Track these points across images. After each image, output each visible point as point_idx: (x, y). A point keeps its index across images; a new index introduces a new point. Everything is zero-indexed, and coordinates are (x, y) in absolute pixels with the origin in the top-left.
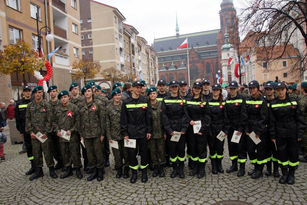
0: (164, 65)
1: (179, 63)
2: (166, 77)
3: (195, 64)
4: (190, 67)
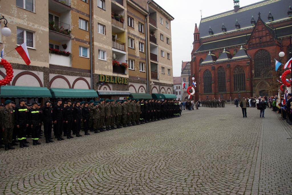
0: (211, 53)
1: (237, 49)
2: (212, 72)
4: (255, 54)
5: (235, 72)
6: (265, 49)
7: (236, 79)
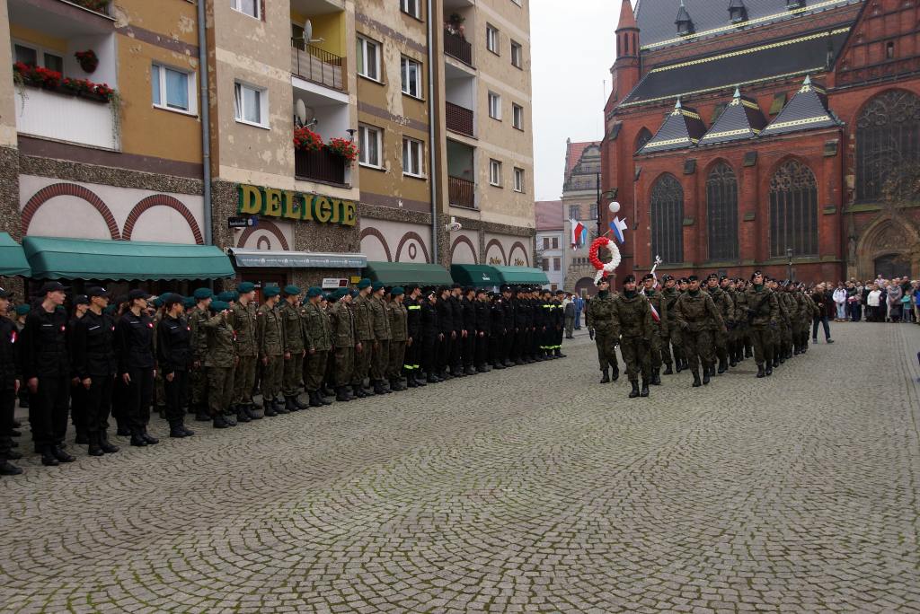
0: (683, 108)
1: (786, 94)
2: (686, 183)
3: (901, 85)
4: (862, 110)
5: (776, 184)
6: (908, 88)
7: (781, 210)
